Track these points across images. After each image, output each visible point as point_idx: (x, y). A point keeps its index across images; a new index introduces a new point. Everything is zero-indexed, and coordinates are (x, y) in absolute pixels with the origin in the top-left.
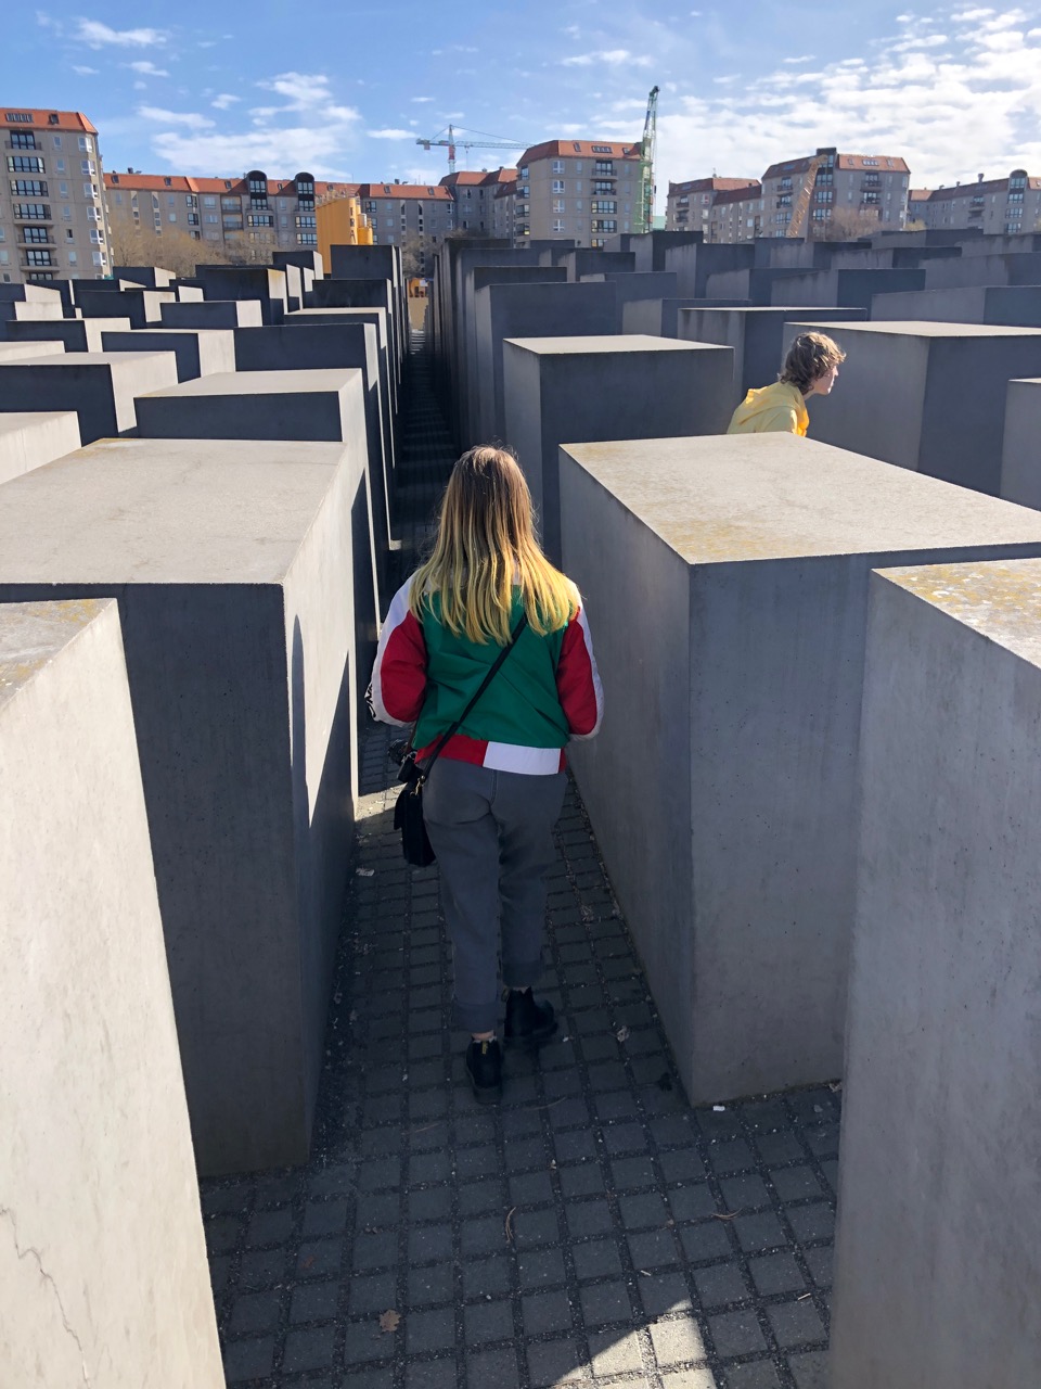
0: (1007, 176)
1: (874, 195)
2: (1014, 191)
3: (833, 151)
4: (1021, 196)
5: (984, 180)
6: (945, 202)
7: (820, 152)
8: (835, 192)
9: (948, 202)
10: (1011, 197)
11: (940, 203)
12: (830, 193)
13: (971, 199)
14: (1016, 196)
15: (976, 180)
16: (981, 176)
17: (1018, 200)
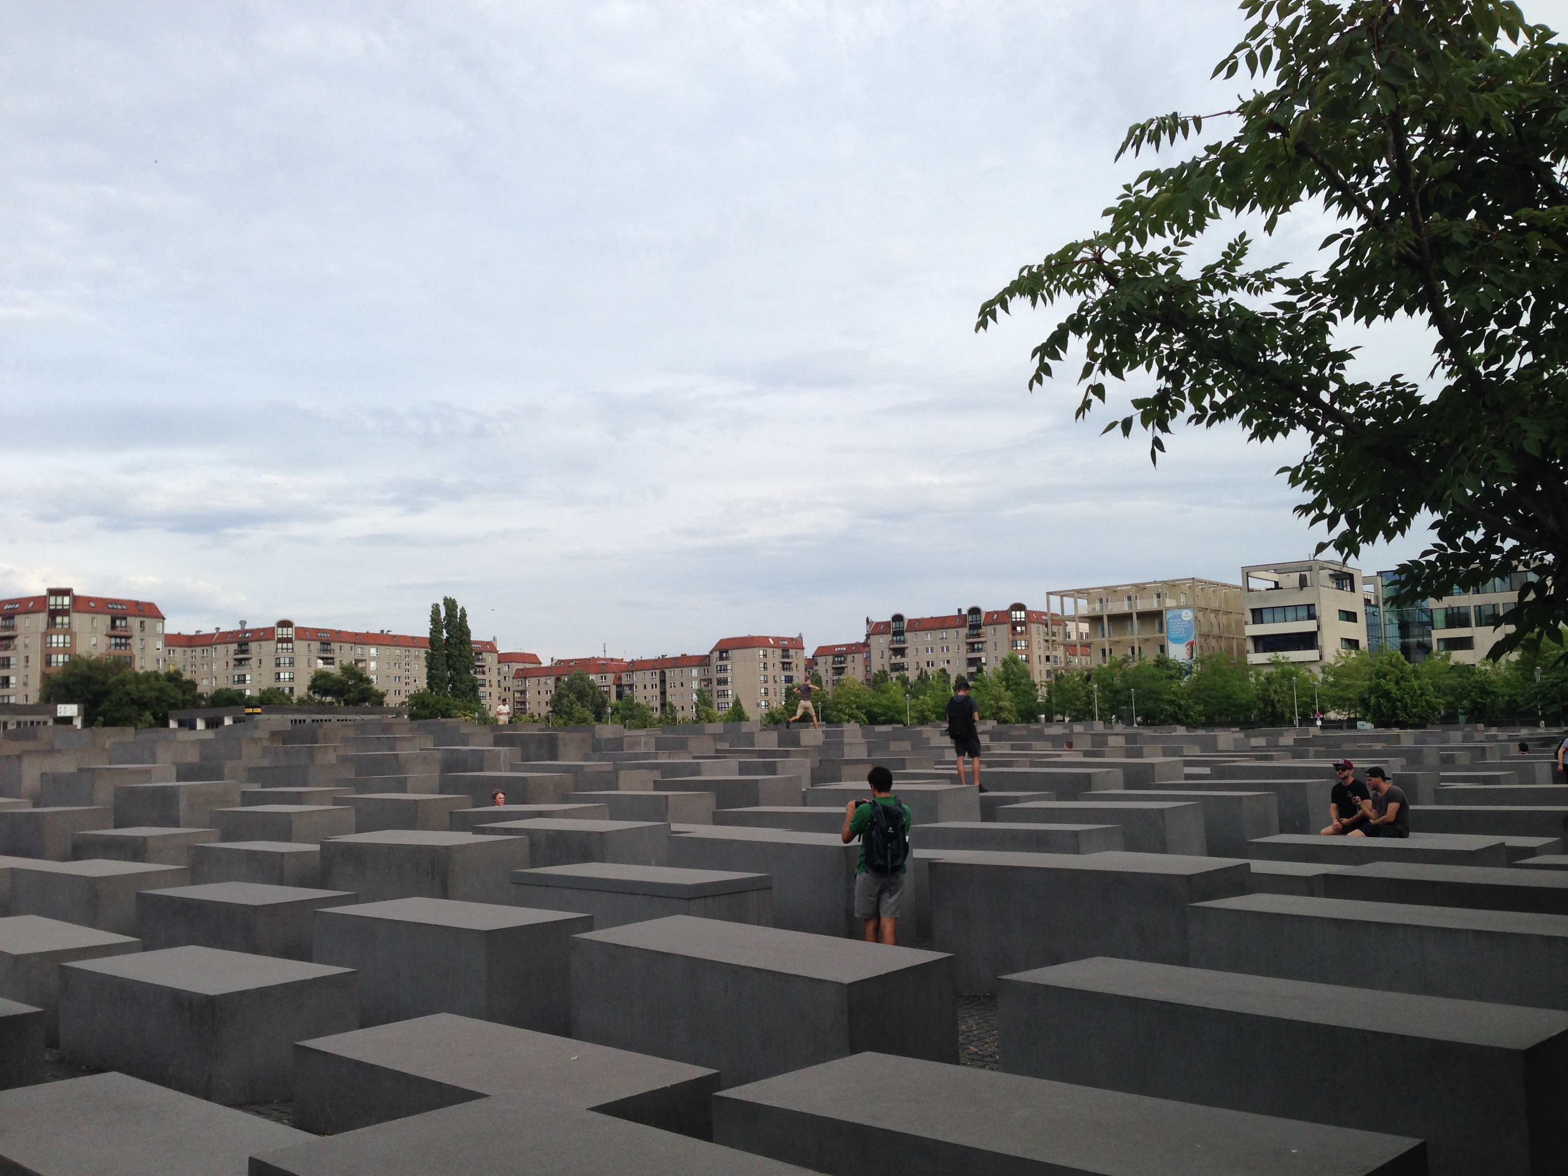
0: (273, 624)
1: (123, 641)
2: (281, 640)
3: (66, 592)
4: (290, 645)
5: (247, 627)
6: (205, 648)
7: (53, 592)
8: (73, 635)
9: (209, 648)
10: (280, 645)
11: (199, 650)
12: (68, 639)
13: (235, 646)
14: (285, 645)
15: (238, 627)
16: (243, 623)
17: (287, 649)
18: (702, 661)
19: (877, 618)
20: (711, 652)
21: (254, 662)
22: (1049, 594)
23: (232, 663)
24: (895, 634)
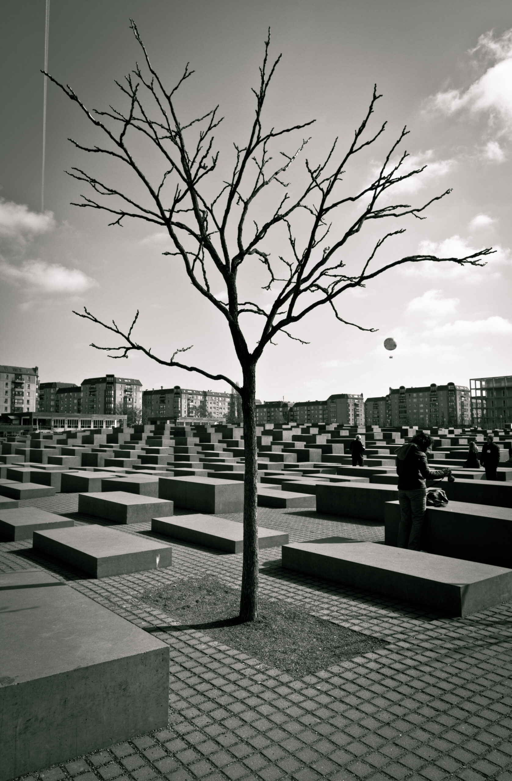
0: (173, 388)
1: (129, 393)
2: (176, 393)
3: (112, 376)
5: (163, 388)
8: (115, 391)
9: (151, 396)
10: (175, 395)
11: (147, 396)
12: (113, 392)
13: (160, 395)
15: (160, 389)
17: (178, 396)
18: (324, 403)
19: (394, 388)
20: (328, 400)
21: (166, 401)
22: (470, 380)
23: (159, 401)
24: (402, 394)
